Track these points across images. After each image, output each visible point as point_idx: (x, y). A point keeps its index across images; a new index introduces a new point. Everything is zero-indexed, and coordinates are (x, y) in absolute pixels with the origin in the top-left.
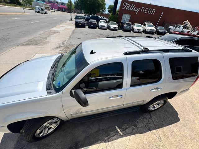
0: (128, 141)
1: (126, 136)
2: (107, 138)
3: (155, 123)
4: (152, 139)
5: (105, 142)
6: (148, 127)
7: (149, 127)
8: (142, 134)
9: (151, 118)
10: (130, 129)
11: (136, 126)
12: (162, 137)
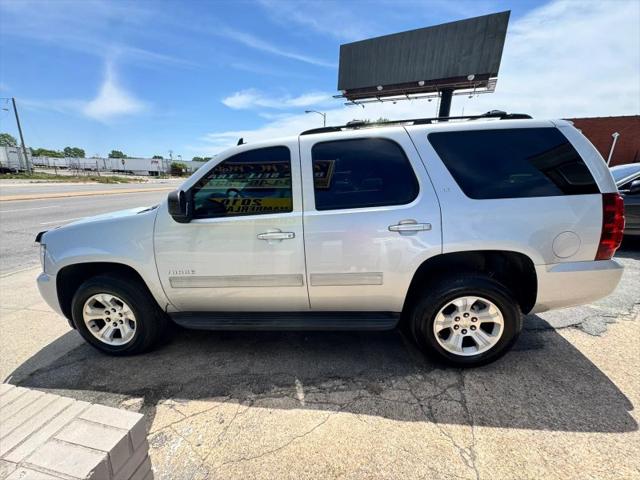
0: (319, 421)
1: (321, 408)
2: (253, 396)
3: (468, 405)
4: (426, 444)
5: (241, 403)
6: (430, 407)
7: (434, 408)
8: (387, 420)
9: (460, 385)
10: (349, 395)
11: (377, 392)
12: (481, 454)
